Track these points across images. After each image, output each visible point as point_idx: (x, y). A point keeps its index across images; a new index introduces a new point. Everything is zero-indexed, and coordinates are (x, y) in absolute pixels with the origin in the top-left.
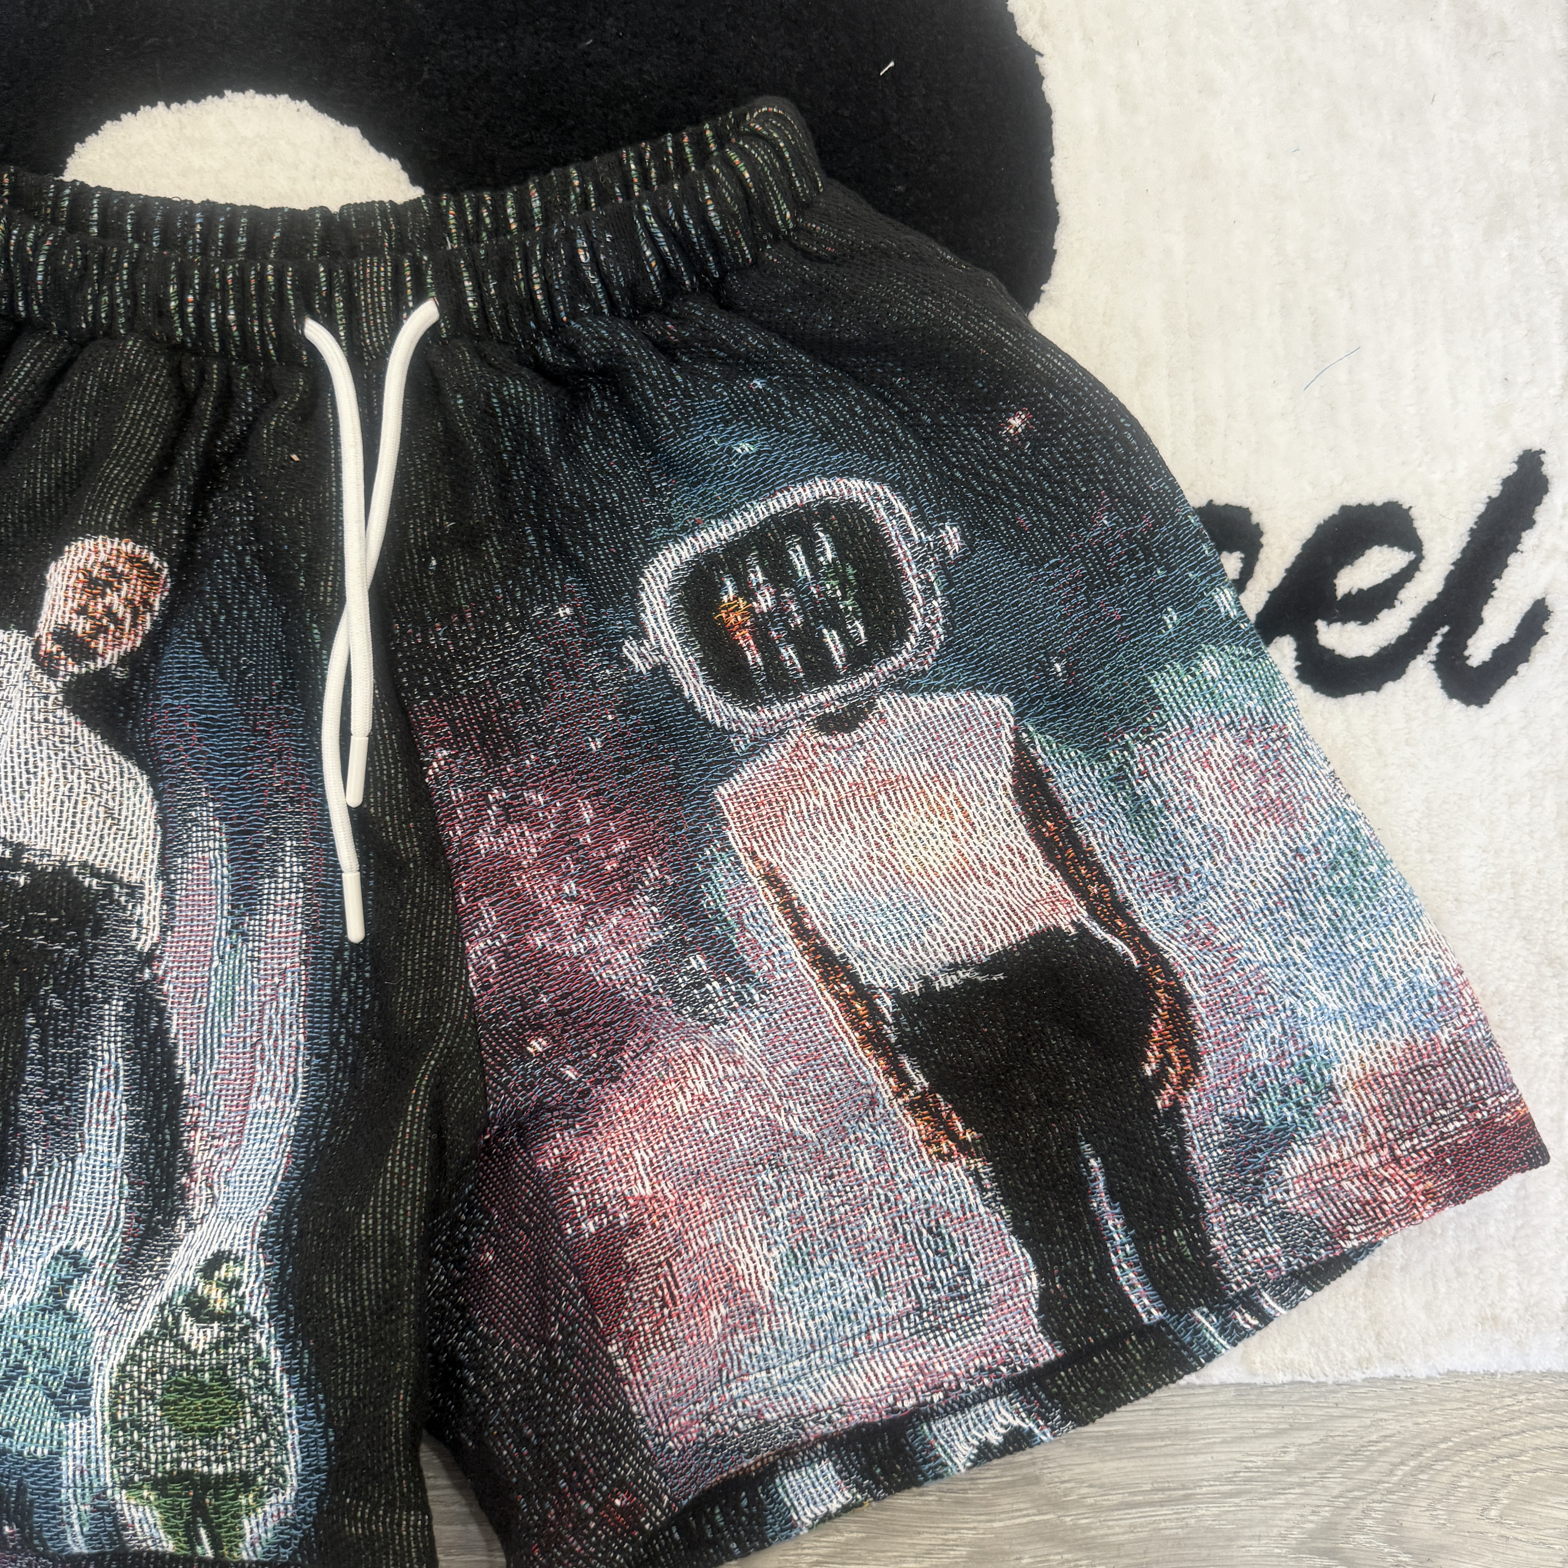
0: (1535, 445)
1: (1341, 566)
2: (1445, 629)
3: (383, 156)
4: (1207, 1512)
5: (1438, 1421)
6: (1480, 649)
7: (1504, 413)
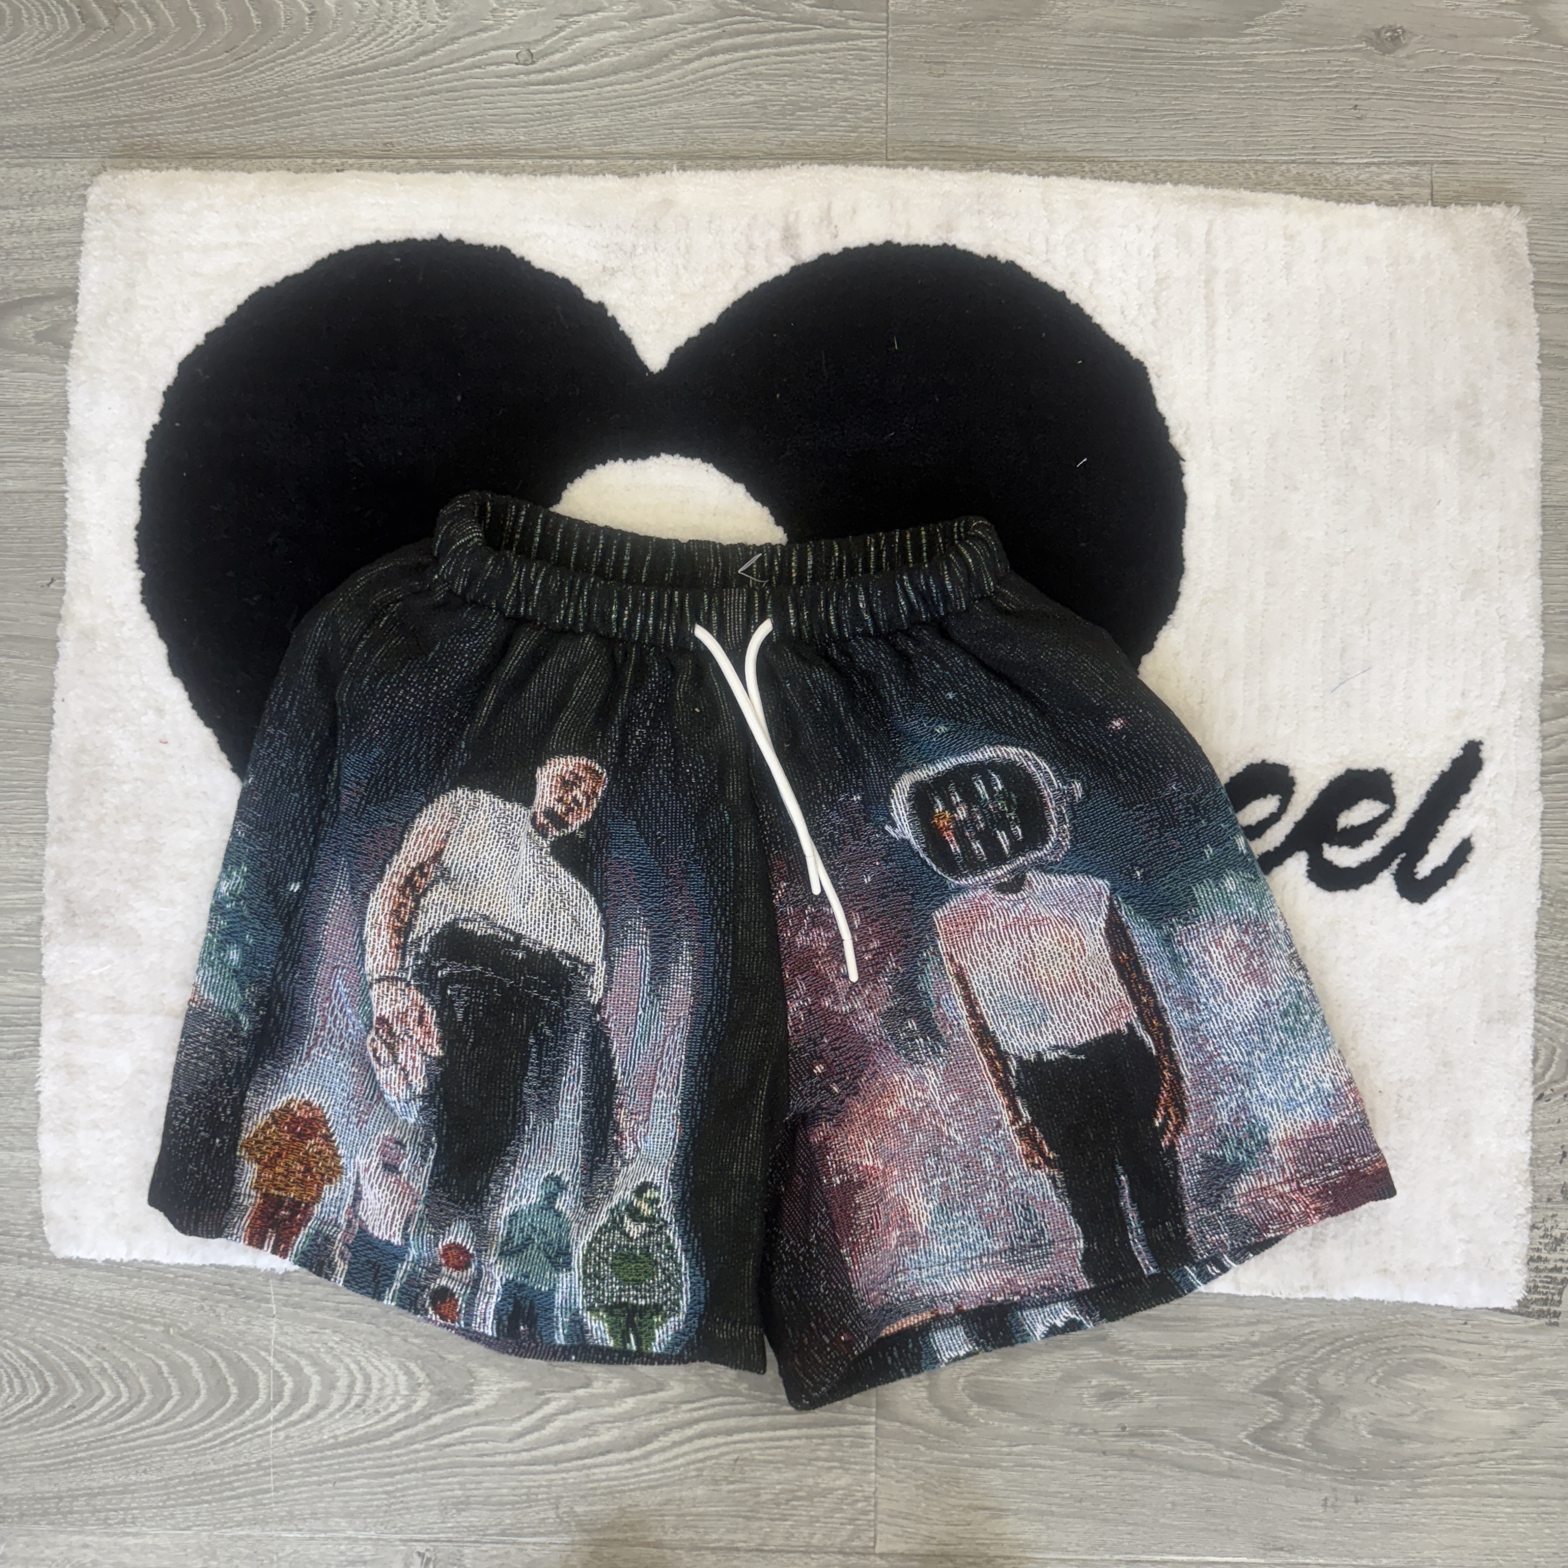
0: (1476, 736)
1: (1341, 810)
2: (1403, 855)
3: (759, 504)
4: (1203, 1365)
5: (1347, 1326)
6: (1424, 869)
7: (1459, 715)
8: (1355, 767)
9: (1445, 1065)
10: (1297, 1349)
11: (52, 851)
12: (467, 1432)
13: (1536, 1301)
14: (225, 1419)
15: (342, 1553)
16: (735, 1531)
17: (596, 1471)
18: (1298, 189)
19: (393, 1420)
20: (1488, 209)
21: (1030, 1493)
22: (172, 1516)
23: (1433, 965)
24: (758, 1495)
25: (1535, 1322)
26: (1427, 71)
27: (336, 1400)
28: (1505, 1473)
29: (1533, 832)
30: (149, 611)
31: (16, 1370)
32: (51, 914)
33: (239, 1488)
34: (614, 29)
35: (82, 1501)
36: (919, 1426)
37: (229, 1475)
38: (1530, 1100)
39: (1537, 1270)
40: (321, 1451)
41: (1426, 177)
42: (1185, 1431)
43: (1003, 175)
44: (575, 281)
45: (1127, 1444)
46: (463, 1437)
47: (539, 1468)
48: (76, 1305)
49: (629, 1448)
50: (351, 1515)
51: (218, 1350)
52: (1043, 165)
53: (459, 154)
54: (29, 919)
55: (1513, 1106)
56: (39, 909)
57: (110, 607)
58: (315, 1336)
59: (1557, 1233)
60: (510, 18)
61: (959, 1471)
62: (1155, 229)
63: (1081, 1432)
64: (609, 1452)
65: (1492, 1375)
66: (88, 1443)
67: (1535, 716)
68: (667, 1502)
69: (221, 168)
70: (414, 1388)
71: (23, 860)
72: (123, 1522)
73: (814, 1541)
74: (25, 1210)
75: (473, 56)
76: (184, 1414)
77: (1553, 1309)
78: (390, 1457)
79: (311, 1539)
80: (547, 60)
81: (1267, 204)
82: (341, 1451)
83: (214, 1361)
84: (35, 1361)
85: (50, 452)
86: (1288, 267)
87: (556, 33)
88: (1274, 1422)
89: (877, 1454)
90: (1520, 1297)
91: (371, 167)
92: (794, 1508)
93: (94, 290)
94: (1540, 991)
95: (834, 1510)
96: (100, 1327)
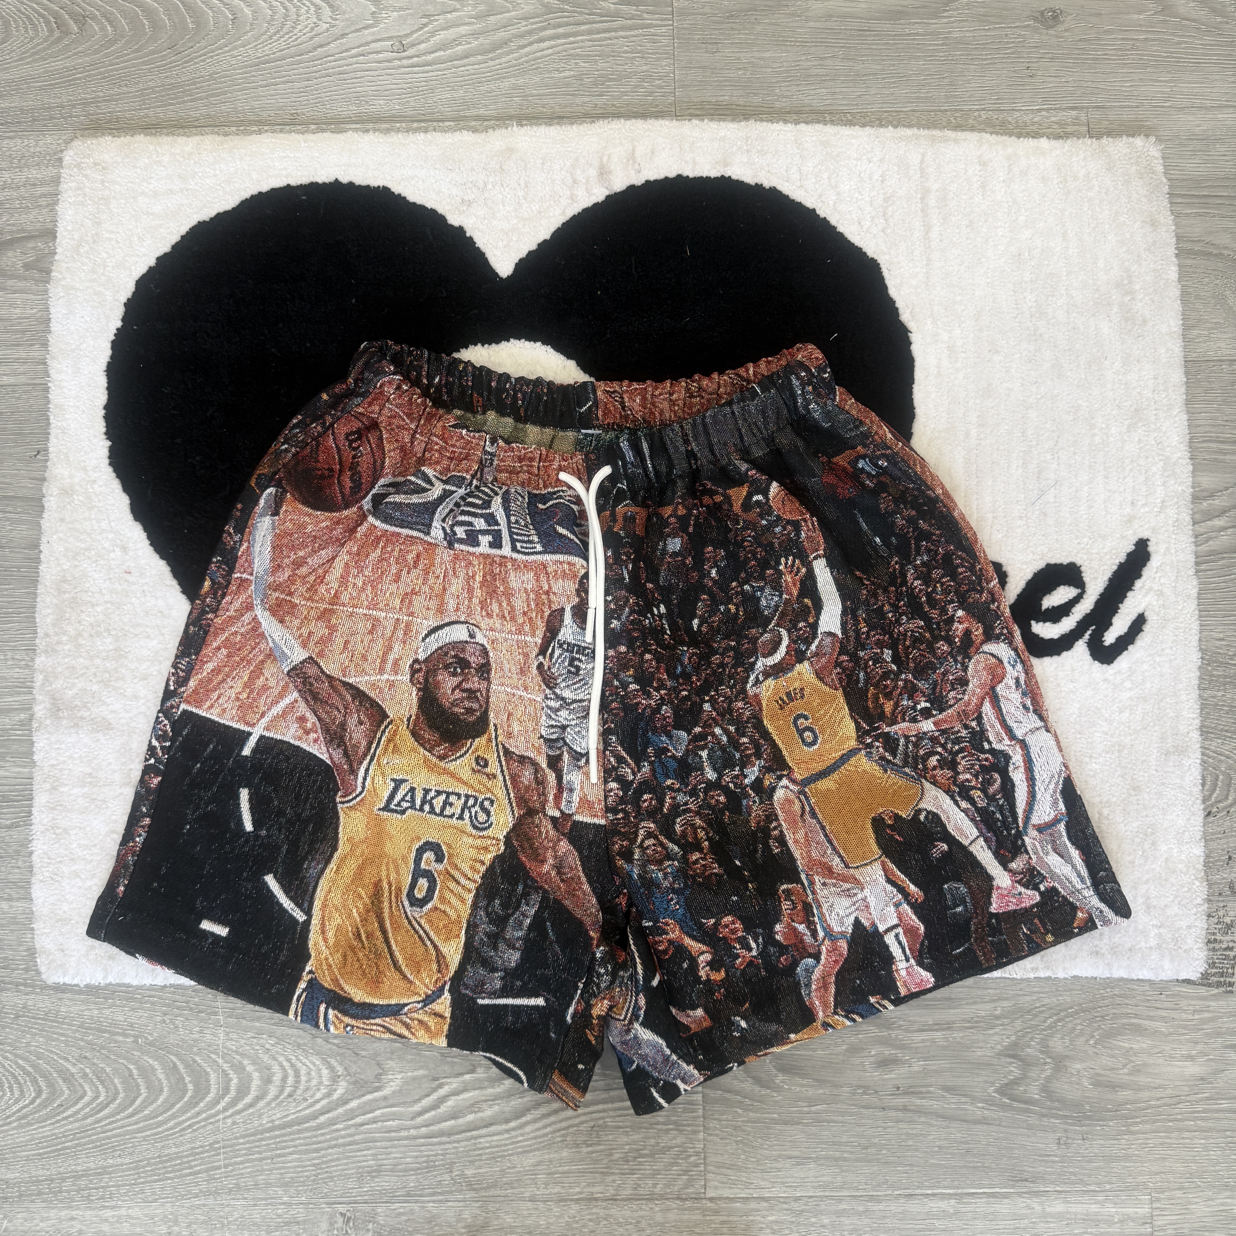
0: (1145, 536)
1: (1045, 595)
2: (1094, 627)
4: (958, 1035)
5: (1068, 999)
6: (1110, 638)
7: (1131, 519)
8: (1053, 562)
9: (1134, 789)
10: (1031, 1020)
11: (40, 661)
12: (378, 1113)
13: (1214, 975)
14: (183, 1111)
15: (279, 1216)
16: (593, 1185)
17: (482, 1140)
18: (988, 129)
19: (318, 1106)
20: (1131, 139)
21: (826, 1143)
22: (142, 1191)
23: (1120, 712)
24: (611, 1155)
25: (1216, 991)
26: (1080, 40)
27: (273, 1091)
28: (1198, 1112)
29: (1192, 606)
30: (115, 471)
31: (15, 1077)
32: (39, 710)
33: (195, 1166)
34: (465, 24)
35: (69, 1182)
36: (737, 1093)
37: (187, 1156)
38: (1201, 814)
39: (1214, 949)
40: (262, 1134)
41: (1083, 119)
42: (946, 1089)
43: (765, 124)
44: (441, 211)
45: (900, 1101)
46: (375, 1117)
47: (435, 1140)
48: (63, 1023)
49: (507, 1121)
50: (286, 1185)
51: (176, 1055)
52: (795, 117)
53: (349, 121)
54: (22, 716)
55: (1189, 819)
56: (30, 709)
57: (84, 469)
58: (255, 1040)
59: (1228, 920)
60: (386, 18)
61: (768, 1128)
62: (881, 160)
63: (865, 1093)
64: (491, 1124)
65: (1184, 1034)
66: (74, 1134)
67: (1188, 519)
68: (539, 1163)
69: (167, 134)
70: (335, 1079)
71: (17, 670)
72: (102, 1198)
73: (657, 1190)
74: (21, 948)
75: (358, 47)
76: (151, 1108)
77: (1228, 980)
78: (315, 1136)
79: (255, 1205)
80: (415, 49)
81: (965, 140)
82: (277, 1133)
83: (174, 1064)
84: (30, 1069)
85: (36, 354)
86: (983, 186)
87: (421, 28)
88: (1017, 1079)
89: (704, 1117)
90: (1202, 970)
91: (281, 131)
92: (640, 1164)
93: (69, 228)
94: (1204, 731)
95: (672, 1164)
96: (82, 1040)
